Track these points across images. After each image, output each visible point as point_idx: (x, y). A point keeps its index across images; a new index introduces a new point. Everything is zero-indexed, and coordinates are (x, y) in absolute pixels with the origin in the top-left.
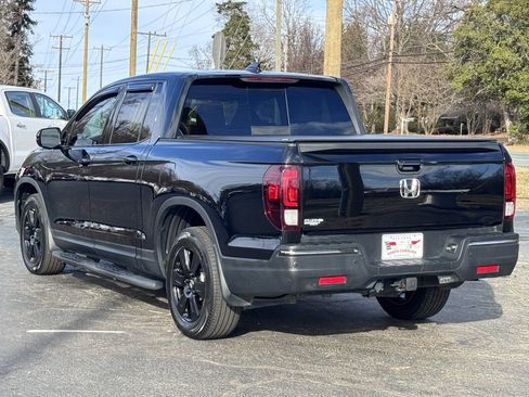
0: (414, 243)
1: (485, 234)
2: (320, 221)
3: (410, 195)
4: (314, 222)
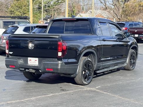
0: (36, 61)
1: (49, 60)
2: (12, 53)
3: (31, 48)
4: (11, 53)
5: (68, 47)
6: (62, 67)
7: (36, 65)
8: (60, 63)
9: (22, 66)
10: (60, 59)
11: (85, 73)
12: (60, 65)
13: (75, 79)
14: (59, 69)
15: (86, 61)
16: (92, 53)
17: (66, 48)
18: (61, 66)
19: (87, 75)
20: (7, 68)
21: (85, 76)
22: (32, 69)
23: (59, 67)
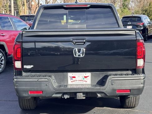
3: (79, 55)
4: (29, 67)
7: (87, 87)
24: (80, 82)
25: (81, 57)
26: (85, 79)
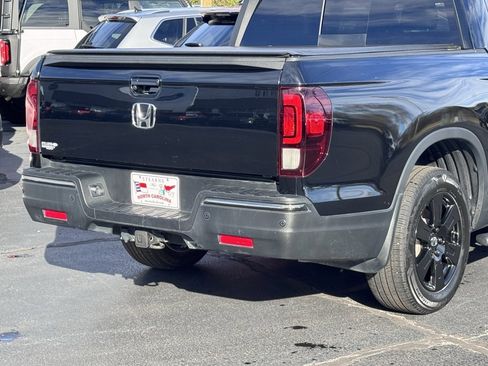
0: (168, 188)
2: (55, 145)
3: (144, 124)
4: (50, 146)
5: (336, 115)
6: (304, 230)
7: (167, 216)
8: (291, 207)
9: (100, 214)
10: (288, 184)
11: (423, 252)
12: (290, 217)
13: (372, 283)
14: (288, 242)
15: (432, 192)
16: (462, 145)
17: (327, 126)
18: (298, 224)
19: (437, 259)
20: (34, 219)
21: (426, 268)
22: (149, 231)
23: (288, 231)
24: (155, 200)
25: (149, 130)
26: (167, 194)
